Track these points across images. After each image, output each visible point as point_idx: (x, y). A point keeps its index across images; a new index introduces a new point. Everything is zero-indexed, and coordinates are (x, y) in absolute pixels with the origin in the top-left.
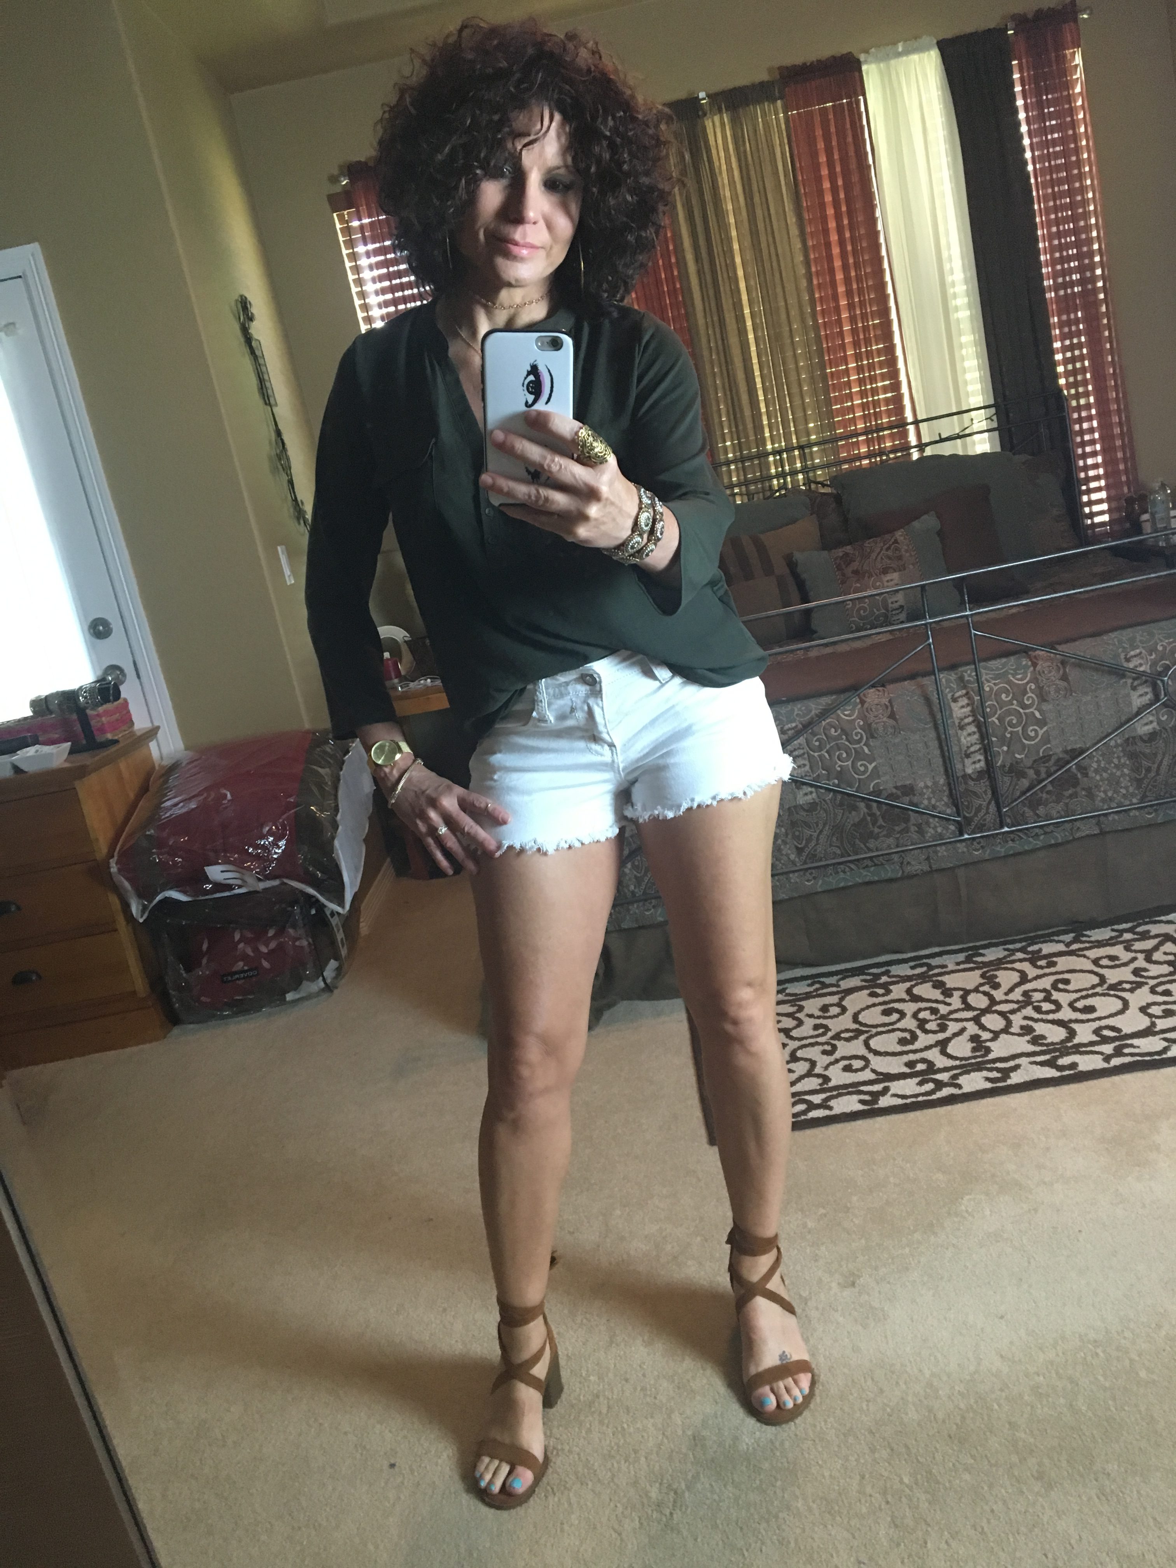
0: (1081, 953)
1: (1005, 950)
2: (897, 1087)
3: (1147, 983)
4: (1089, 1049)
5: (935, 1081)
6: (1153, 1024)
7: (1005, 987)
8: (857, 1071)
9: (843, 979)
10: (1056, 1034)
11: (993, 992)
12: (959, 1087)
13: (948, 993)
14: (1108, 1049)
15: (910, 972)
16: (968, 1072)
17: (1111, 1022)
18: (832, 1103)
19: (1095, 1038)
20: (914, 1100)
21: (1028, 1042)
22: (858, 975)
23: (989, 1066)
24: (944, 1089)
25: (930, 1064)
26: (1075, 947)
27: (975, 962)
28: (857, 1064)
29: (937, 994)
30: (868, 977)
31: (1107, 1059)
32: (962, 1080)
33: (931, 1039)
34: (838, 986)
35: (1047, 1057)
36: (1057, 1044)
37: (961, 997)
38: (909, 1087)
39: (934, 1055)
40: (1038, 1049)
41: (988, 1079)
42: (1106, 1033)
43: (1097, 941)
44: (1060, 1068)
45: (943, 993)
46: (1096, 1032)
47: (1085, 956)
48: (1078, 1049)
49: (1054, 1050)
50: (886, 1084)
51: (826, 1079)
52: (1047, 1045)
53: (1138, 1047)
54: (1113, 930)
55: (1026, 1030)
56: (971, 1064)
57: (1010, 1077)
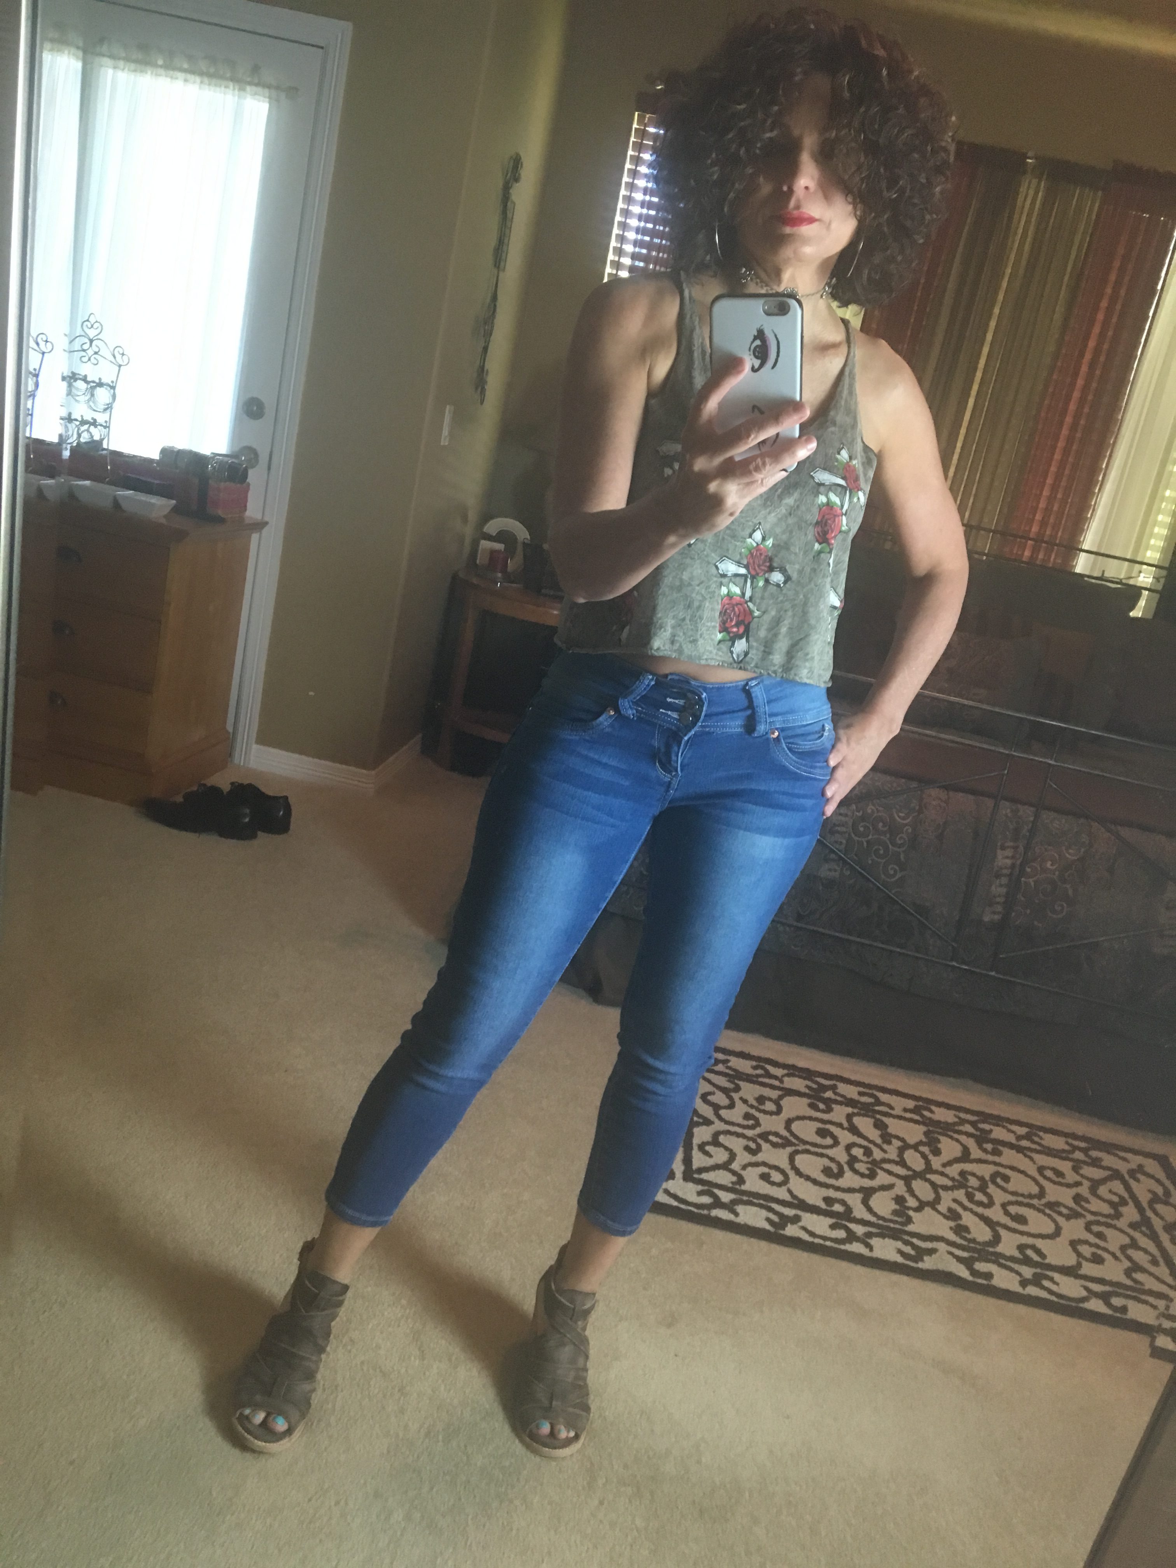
0: (1029, 1153)
1: (956, 1116)
2: (810, 1220)
3: (1084, 1216)
4: (1009, 1264)
5: (848, 1231)
6: (1079, 1265)
7: (945, 1157)
8: (773, 1184)
9: (788, 1075)
10: (981, 1233)
11: (931, 1157)
12: (870, 1248)
13: (887, 1138)
14: (1028, 1272)
15: (856, 1097)
16: (882, 1236)
17: (1040, 1243)
18: (740, 1209)
19: (1017, 1254)
20: (821, 1242)
21: (951, 1228)
22: (805, 1079)
23: (905, 1238)
24: (854, 1243)
25: (849, 1210)
26: (1025, 1143)
27: (922, 1116)
28: (777, 1177)
29: (876, 1135)
30: (815, 1086)
31: (1024, 1283)
33: (855, 1181)
34: (782, 1082)
35: (965, 1254)
36: (979, 1243)
37: (899, 1148)
38: (820, 1225)
39: (855, 1201)
40: (959, 1241)
41: (900, 1252)
42: (1030, 1253)
43: (1049, 1148)
44: (974, 1273)
45: (882, 1136)
46: (1021, 1248)
47: (1031, 1159)
48: (997, 1259)
49: (973, 1250)
50: (799, 1213)
51: (741, 1180)
52: (969, 1240)
53: (1058, 1284)
54: (1067, 1143)
55: (952, 1215)
56: (888, 1229)
57: (922, 1260)
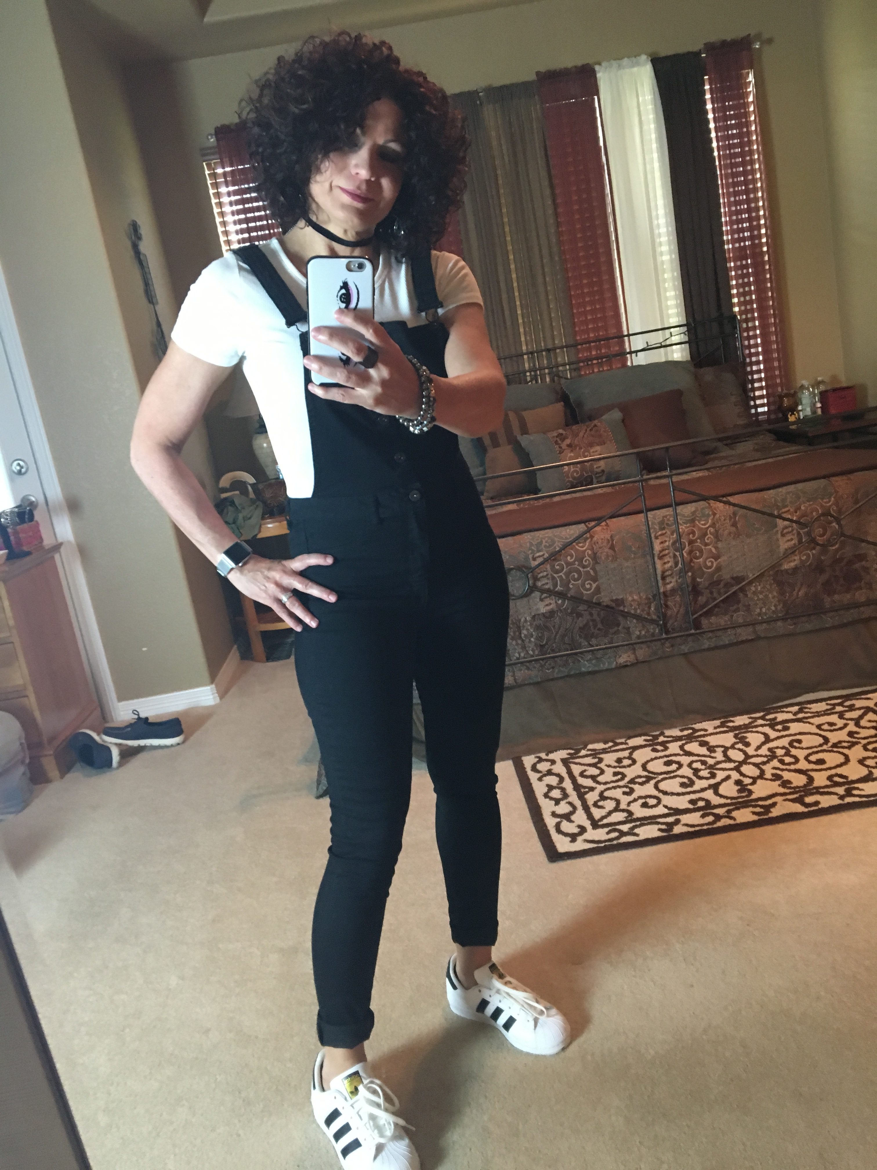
0: (806, 721)
1: (750, 717)
2: (685, 818)
3: (860, 743)
4: (826, 790)
5: (714, 815)
6: (871, 773)
7: (754, 745)
8: (652, 807)
9: (630, 739)
10: (799, 780)
11: (745, 749)
12: (734, 819)
13: (712, 749)
14: (841, 790)
15: (680, 734)
16: (738, 809)
17: (839, 771)
18: (638, 831)
19: (828, 783)
20: (700, 828)
21: (779, 785)
23: (753, 803)
24: (722, 820)
25: (708, 802)
26: (800, 716)
27: (728, 727)
28: (652, 802)
29: (704, 751)
30: (650, 738)
31: (842, 798)
32: (734, 814)
33: (704, 783)
34: (627, 744)
35: (796, 796)
36: (801, 787)
37: (723, 752)
38: (694, 818)
39: (709, 795)
40: (788, 791)
41: (754, 813)
42: (837, 779)
43: (817, 712)
44: (807, 805)
45: (708, 749)
46: (830, 778)
47: (809, 723)
48: (818, 791)
49: (800, 791)
50: (678, 817)
51: (630, 813)
52: (794, 788)
53: (862, 790)
54: (827, 704)
55: (776, 777)
56: (740, 803)
57: (771, 812)
